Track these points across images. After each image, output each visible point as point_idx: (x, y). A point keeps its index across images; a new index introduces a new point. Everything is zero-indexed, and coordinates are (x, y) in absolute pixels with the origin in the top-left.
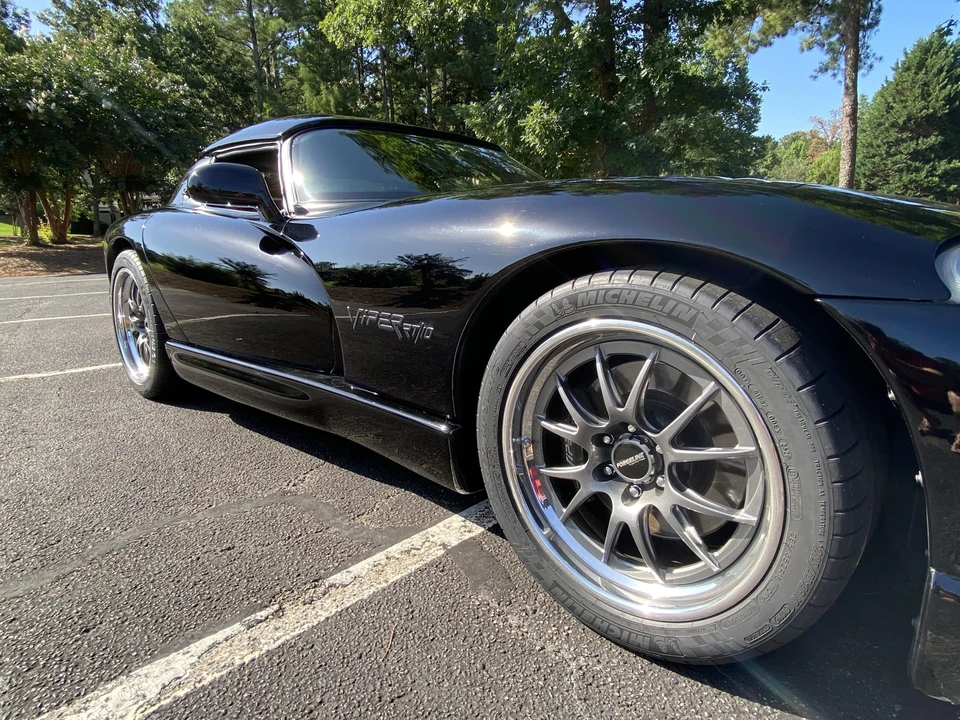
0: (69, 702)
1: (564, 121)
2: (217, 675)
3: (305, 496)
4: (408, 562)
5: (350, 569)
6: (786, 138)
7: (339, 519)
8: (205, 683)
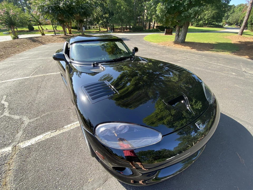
0: (29, 140)
1: (166, 8)
2: (44, 139)
4: (75, 126)
5: (68, 125)
6: (238, 5)
7: (73, 115)
8: (42, 140)
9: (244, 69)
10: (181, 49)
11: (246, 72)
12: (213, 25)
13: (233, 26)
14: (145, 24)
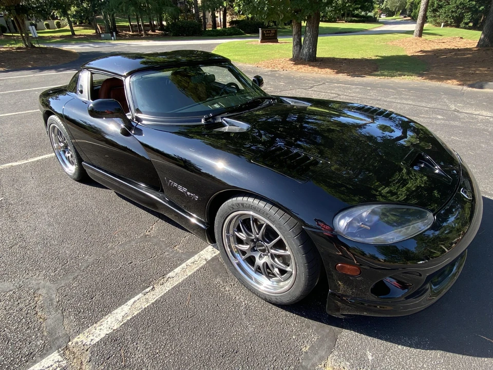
0: (96, 323)
2: (138, 312)
3: (154, 237)
4: (194, 267)
5: (174, 271)
7: (168, 248)
8: (135, 314)
9: (453, 107)
10: (315, 75)
11: (458, 111)
12: (357, 16)
13: (396, 17)
14: (202, 15)
